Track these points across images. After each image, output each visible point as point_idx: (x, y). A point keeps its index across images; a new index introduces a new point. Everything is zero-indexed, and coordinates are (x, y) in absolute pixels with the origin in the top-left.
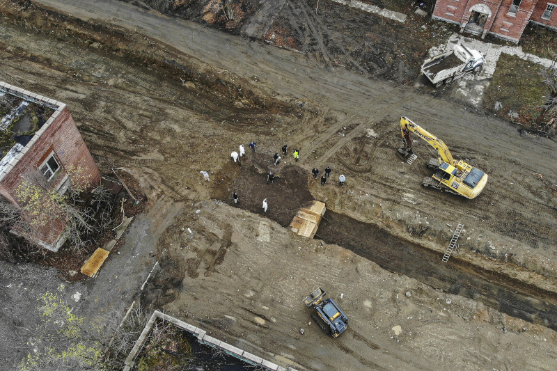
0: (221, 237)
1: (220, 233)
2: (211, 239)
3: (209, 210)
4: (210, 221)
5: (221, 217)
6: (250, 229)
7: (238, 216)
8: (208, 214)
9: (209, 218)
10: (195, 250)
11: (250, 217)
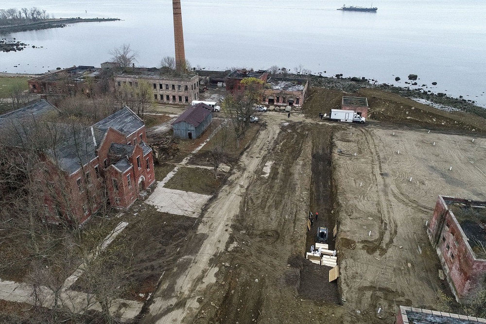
0: (371, 293)
1: (368, 294)
2: (375, 298)
3: (354, 305)
4: (362, 302)
5: (355, 296)
6: (354, 277)
7: (348, 286)
8: (356, 304)
9: (360, 303)
10: (390, 306)
11: (345, 279)
